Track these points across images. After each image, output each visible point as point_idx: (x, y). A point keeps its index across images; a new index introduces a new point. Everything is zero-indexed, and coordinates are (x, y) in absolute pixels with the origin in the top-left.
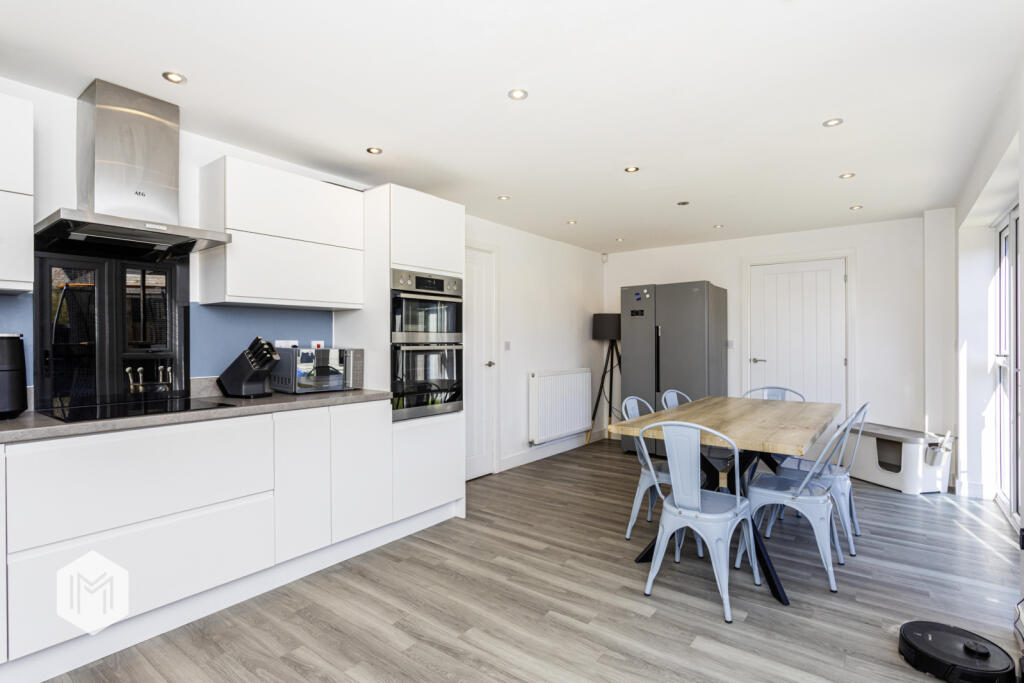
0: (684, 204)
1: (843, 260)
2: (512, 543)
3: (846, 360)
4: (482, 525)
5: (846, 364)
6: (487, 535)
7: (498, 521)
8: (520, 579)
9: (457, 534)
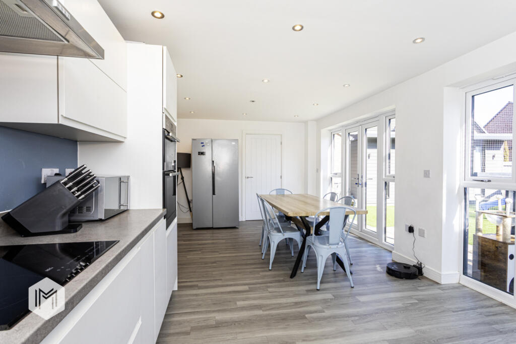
0: (253, 101)
1: (280, 136)
2: (230, 292)
3: (281, 176)
4: (194, 289)
5: (281, 178)
6: (206, 294)
7: (200, 284)
8: (268, 308)
9: (189, 301)
